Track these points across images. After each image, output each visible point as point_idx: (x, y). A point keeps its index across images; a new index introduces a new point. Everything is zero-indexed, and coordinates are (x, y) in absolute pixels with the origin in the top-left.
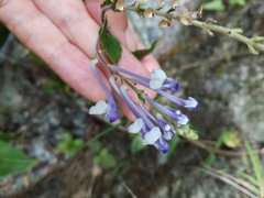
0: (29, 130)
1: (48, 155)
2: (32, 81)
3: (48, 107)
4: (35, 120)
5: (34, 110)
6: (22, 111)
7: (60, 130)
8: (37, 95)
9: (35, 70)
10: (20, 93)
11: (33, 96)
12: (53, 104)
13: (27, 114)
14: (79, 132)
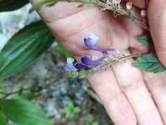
0: (47, 93)
1: (55, 112)
2: (56, 62)
4: (52, 87)
5: (52, 80)
6: (45, 80)
7: (67, 98)
8: (56, 72)
9: (58, 56)
10: (46, 68)
11: (54, 72)
12: (65, 79)
13: (48, 82)
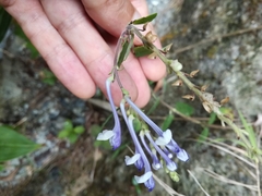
0: (31, 121)
2: (31, 74)
3: (48, 99)
4: (35, 112)
5: (34, 101)
6: (22, 104)
7: (61, 119)
8: (36, 88)
9: (33, 63)
10: (19, 86)
11: (32, 89)
12: (52, 95)
13: (27, 106)
14: (79, 120)
